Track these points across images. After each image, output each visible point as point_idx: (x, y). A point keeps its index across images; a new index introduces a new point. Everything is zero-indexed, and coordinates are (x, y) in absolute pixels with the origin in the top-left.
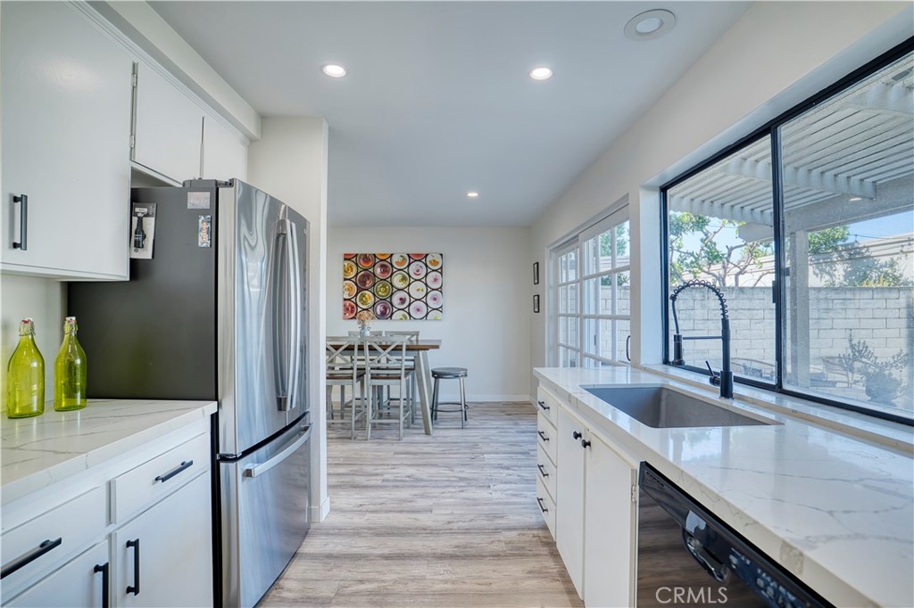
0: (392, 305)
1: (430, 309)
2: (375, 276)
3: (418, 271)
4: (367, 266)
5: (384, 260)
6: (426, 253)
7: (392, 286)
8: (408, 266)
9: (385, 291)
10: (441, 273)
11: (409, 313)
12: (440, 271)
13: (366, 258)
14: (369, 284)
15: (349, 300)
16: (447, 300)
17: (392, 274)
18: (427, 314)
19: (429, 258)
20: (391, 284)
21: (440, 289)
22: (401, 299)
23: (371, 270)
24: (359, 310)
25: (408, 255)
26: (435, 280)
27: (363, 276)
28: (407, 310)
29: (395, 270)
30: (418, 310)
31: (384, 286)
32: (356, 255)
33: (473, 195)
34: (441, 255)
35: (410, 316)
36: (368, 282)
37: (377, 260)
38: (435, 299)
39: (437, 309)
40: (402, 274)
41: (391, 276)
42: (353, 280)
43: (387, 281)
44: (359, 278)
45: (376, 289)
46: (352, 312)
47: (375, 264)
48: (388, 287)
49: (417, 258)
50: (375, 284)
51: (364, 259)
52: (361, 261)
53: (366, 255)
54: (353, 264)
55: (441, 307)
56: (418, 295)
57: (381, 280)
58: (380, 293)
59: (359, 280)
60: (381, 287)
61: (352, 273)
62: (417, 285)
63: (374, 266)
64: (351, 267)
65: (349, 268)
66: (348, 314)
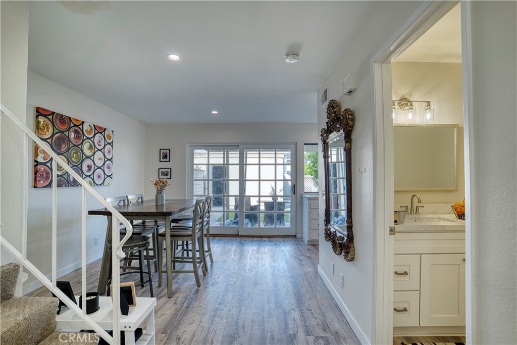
0: (82, 172)
1: (106, 176)
2: (69, 141)
3: (100, 142)
4: (63, 128)
5: (77, 126)
6: (105, 127)
7: (83, 153)
8: (94, 136)
9: (77, 158)
10: (112, 147)
11: (93, 180)
12: (112, 145)
13: (63, 119)
14: (64, 148)
15: (44, 164)
16: (114, 169)
17: (83, 141)
18: (104, 180)
19: (106, 132)
20: (82, 150)
21: (111, 160)
22: (88, 166)
23: (66, 133)
25: (94, 125)
26: (109, 152)
27: (59, 138)
28: (92, 176)
29: (85, 138)
30: (99, 177)
31: (76, 153)
32: (53, 113)
33: (215, 112)
34: (113, 131)
35: (94, 182)
36: (63, 146)
37: (72, 125)
38: (109, 168)
39: (109, 176)
40: (90, 143)
41: (82, 143)
42: (48, 140)
43: (79, 147)
44: (55, 140)
45: (70, 155)
46: (47, 178)
47: (70, 128)
48: (79, 154)
49: (99, 130)
50: (69, 149)
51: (60, 120)
52: (58, 121)
53: (62, 116)
54: (49, 122)
55: (112, 175)
56: (99, 163)
57: (75, 145)
58: (73, 159)
59: (55, 142)
60: (74, 153)
61: (47, 133)
62: (99, 155)
63: (69, 130)
64: (47, 125)
65: (44, 126)
66: (42, 182)
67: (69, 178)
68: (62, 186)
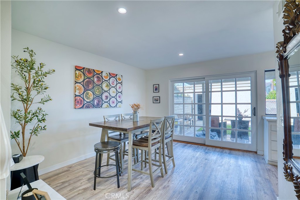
0: (102, 100)
1: (118, 102)
2: (94, 82)
3: (113, 82)
4: (90, 76)
5: (99, 74)
6: (116, 74)
7: (102, 89)
8: (109, 79)
9: (99, 92)
10: (122, 85)
11: (109, 104)
12: (121, 83)
13: (89, 71)
14: (91, 87)
15: (79, 96)
16: (123, 98)
17: (102, 82)
18: (117, 104)
19: (118, 77)
20: (102, 88)
21: (121, 92)
22: (106, 96)
23: (92, 79)
24: (85, 102)
25: (109, 73)
26: (120, 88)
27: (87, 81)
28: (109, 102)
29: (103, 80)
30: (113, 102)
32: (84, 68)
34: (122, 76)
35: (110, 105)
36: (90, 86)
37: (95, 74)
38: (120, 97)
39: (120, 102)
40: (107, 83)
41: (102, 84)
42: (81, 83)
43: (100, 86)
44: (85, 82)
45: (95, 90)
46: (81, 104)
47: (94, 76)
48: (100, 90)
49: (113, 75)
50: (94, 87)
51: (88, 72)
52: (87, 72)
53: (89, 69)
54: (82, 73)
55: (122, 101)
56: (113, 95)
57: (97, 85)
58: (96, 93)
59: (85, 84)
60: (97, 89)
61: (81, 79)
62: (113, 90)
63: (93, 77)
64: (80, 75)
65: (79, 76)
66: (78, 105)
67: (94, 103)
68: (90, 108)
